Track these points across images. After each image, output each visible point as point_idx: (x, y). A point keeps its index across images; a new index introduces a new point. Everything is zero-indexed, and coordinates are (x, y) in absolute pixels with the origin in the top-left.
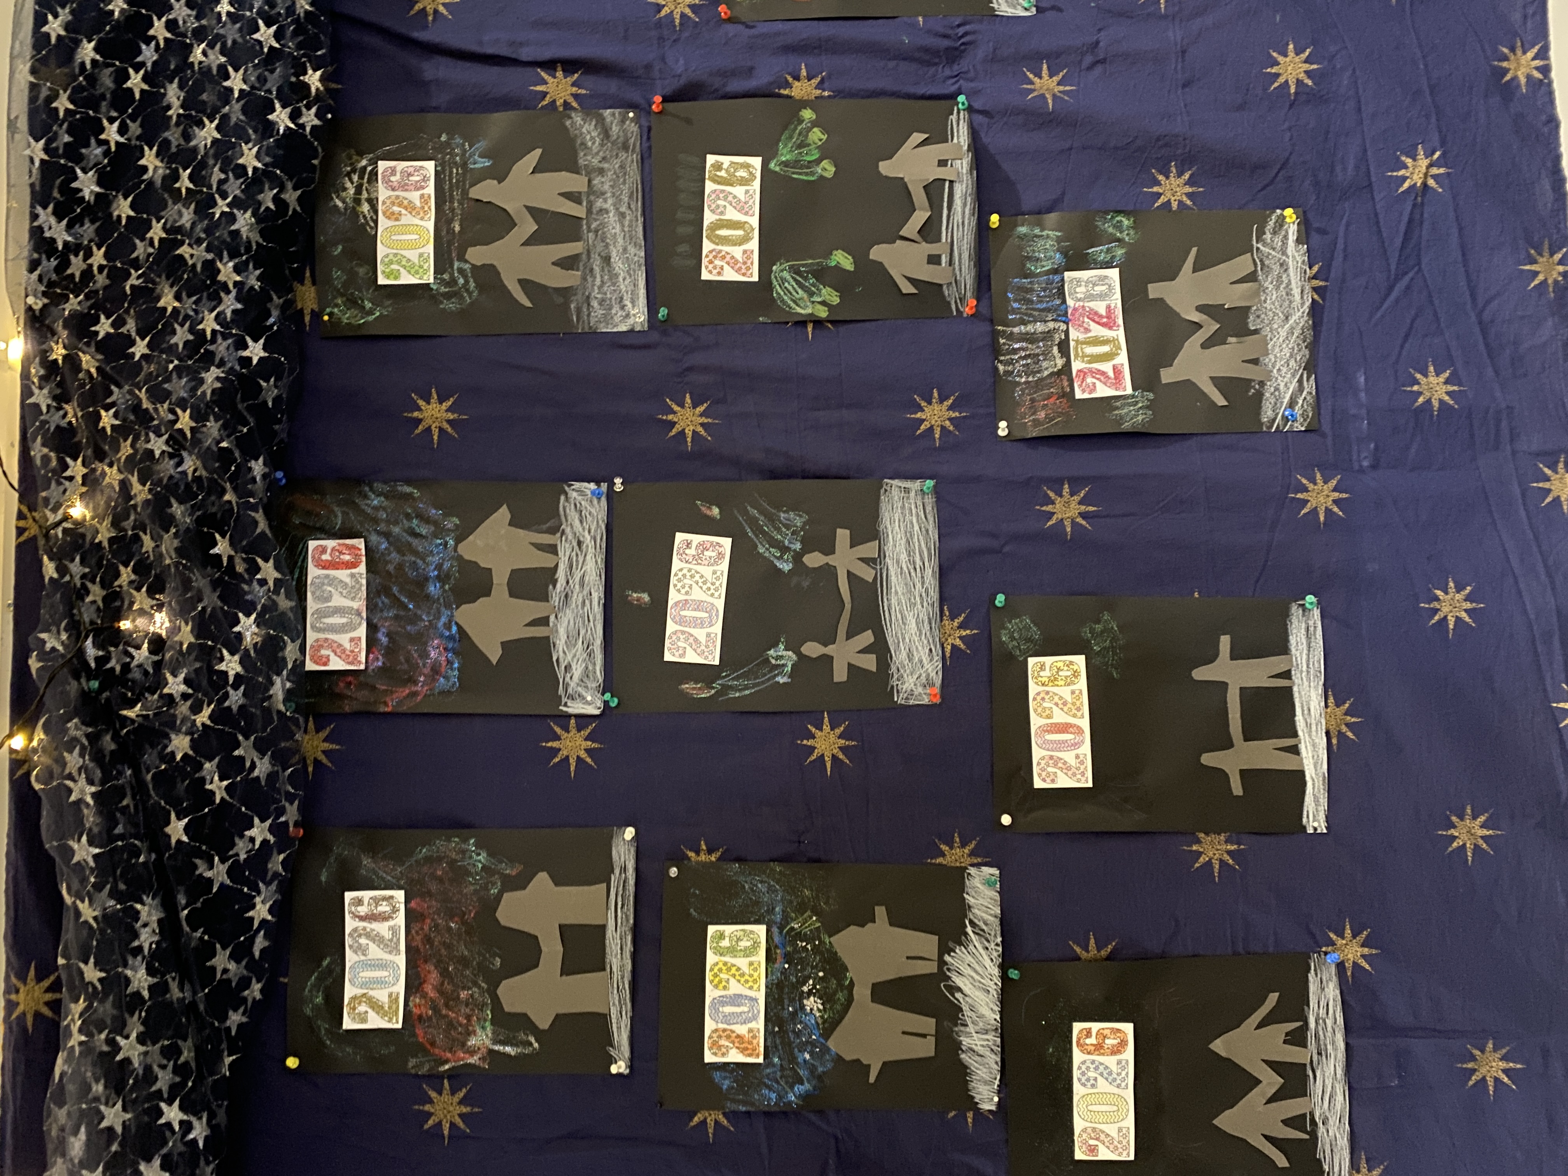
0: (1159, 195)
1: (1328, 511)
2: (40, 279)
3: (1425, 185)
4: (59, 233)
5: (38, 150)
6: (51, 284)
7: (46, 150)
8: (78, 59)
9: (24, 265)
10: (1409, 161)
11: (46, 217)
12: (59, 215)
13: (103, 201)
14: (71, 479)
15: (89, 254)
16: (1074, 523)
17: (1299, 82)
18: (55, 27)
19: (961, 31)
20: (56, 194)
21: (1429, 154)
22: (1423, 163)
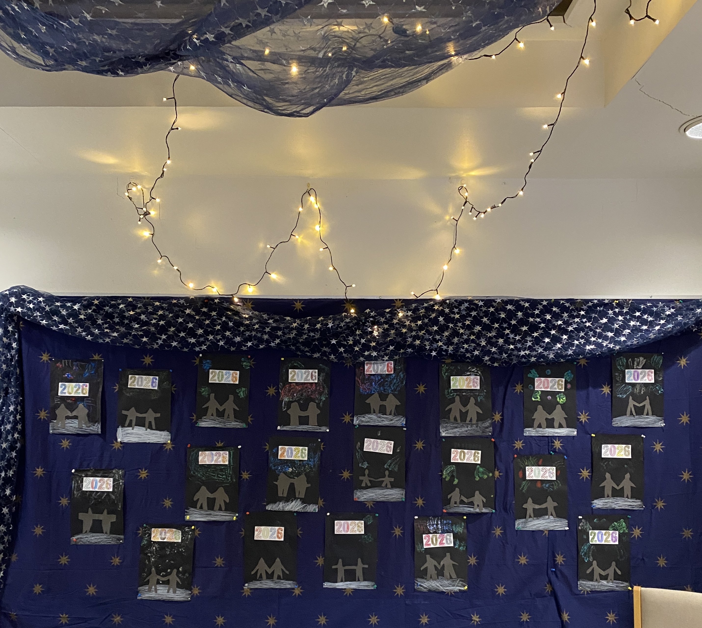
0: (471, 557)
1: (396, 592)
2: (453, 302)
3: (472, 620)
6: (452, 304)
8: (502, 313)
10: (478, 617)
11: (466, 305)
12: (467, 307)
14: (407, 312)
16: (394, 533)
17: (497, 591)
18: (509, 307)
19: (511, 512)
20: (472, 306)
21: (479, 621)
22: (478, 620)
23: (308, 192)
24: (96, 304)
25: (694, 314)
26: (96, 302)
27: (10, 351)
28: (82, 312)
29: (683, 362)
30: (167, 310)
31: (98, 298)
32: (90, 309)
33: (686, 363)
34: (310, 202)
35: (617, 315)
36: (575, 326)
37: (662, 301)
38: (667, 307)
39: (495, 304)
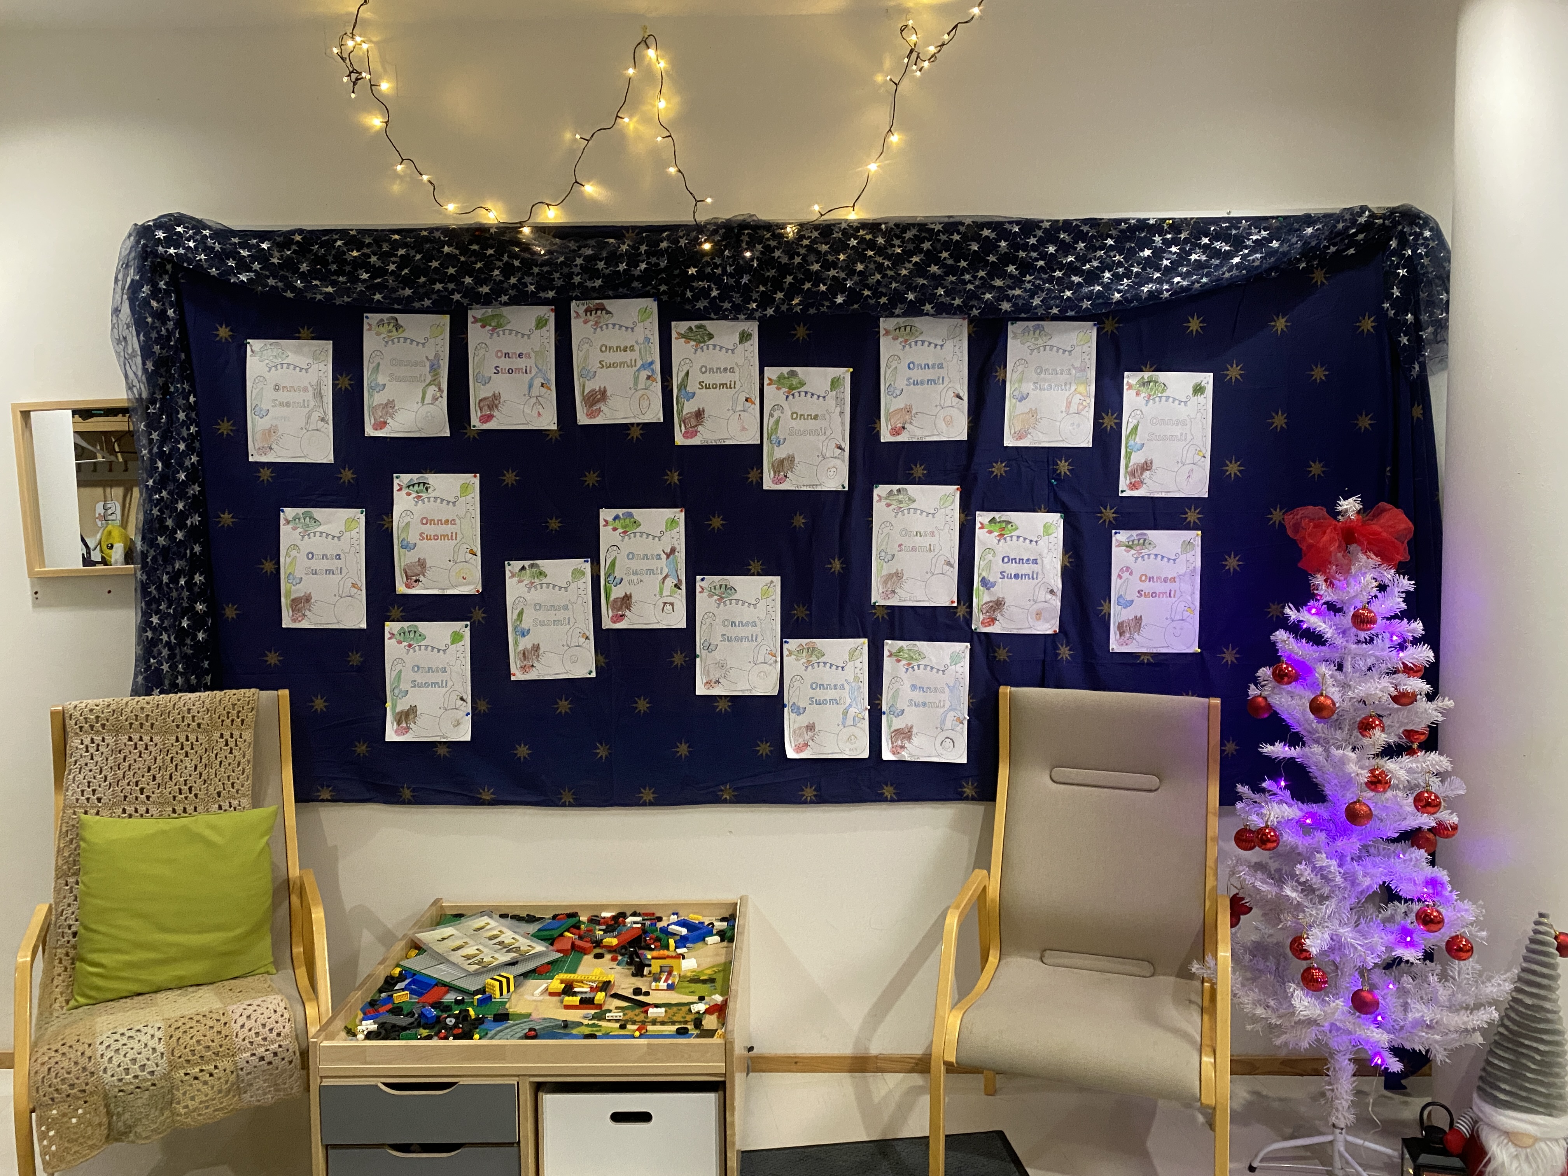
2: (892, 228)
4: (908, 235)
5: (939, 227)
6: (890, 231)
7: (939, 231)
8: (973, 243)
9: (898, 222)
11: (915, 230)
12: (915, 235)
13: (921, 251)
15: (899, 247)
18: (986, 232)
20: (924, 234)
23: (645, 42)
24: (298, 241)
25: (1300, 238)
26: (298, 238)
27: (164, 323)
28: (276, 254)
29: (1281, 324)
30: (413, 248)
31: (301, 231)
32: (288, 250)
33: (1286, 326)
34: (648, 59)
35: (1168, 243)
36: (1096, 264)
37: (1247, 219)
38: (1255, 228)
39: (962, 229)
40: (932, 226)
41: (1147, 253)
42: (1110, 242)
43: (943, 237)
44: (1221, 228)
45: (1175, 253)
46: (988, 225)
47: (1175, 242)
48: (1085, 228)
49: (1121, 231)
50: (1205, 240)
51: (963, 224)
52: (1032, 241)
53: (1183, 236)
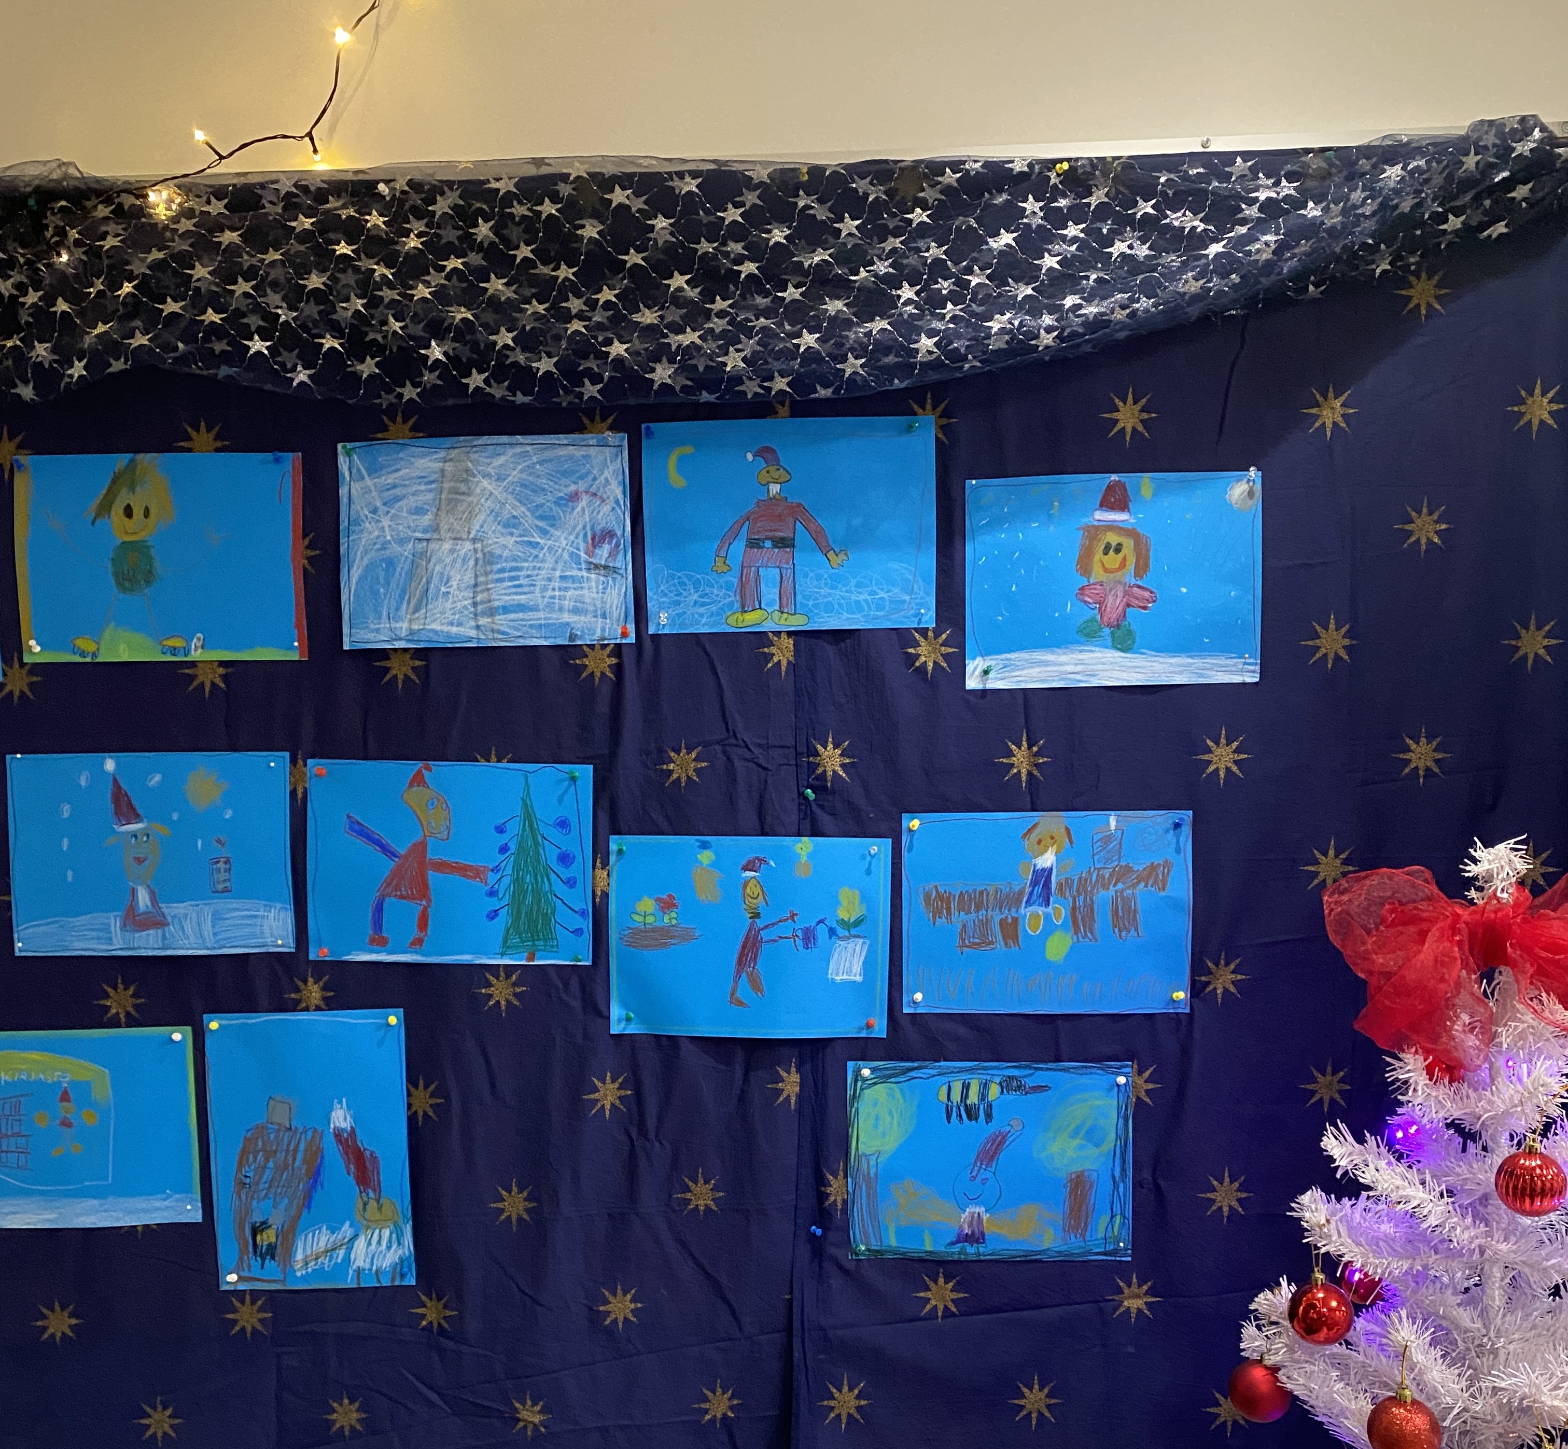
1: (235, 1322)
2: (401, 192)
3: (519, 1420)
4: (442, 206)
5: (505, 186)
6: (402, 202)
7: (510, 194)
8: (587, 222)
9: (414, 176)
10: (538, 1407)
11: (454, 199)
12: (455, 207)
13: (468, 243)
15: (419, 235)
17: (608, 1313)
18: (619, 196)
21: (545, 1424)
22: (537, 1419)
29: (1331, 411)
33: (1345, 418)
35: (1058, 219)
36: (882, 268)
37: (1246, 155)
38: (1268, 177)
39: (565, 190)
40: (494, 185)
41: (1006, 238)
42: (919, 216)
43: (519, 210)
44: (1186, 178)
45: (1075, 239)
46: (625, 180)
47: (1077, 214)
48: (860, 185)
49: (947, 190)
50: (1146, 208)
51: (564, 177)
52: (733, 215)
53: (1094, 201)
